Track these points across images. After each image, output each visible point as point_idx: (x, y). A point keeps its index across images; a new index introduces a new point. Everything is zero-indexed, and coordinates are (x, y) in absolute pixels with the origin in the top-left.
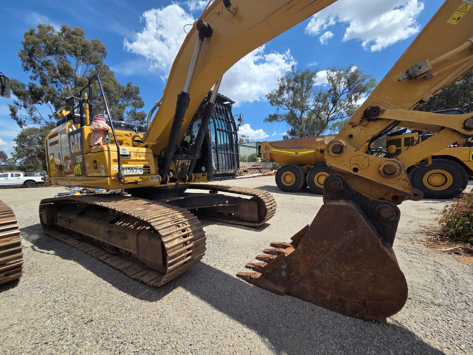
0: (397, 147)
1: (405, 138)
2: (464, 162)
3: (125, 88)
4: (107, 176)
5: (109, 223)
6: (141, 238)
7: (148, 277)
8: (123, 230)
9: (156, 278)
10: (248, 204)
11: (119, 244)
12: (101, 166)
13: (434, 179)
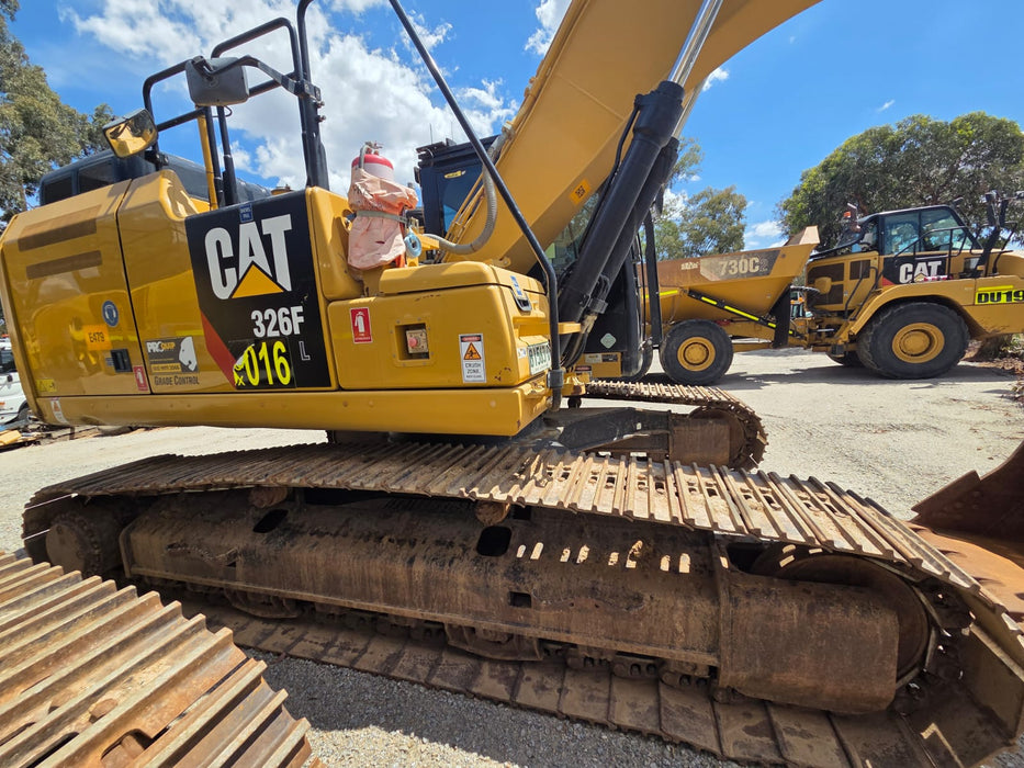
0: (833, 280)
1: (852, 263)
2: (965, 308)
3: (90, 121)
4: (501, 383)
5: (476, 553)
6: (757, 608)
7: (810, 746)
8: (601, 579)
9: (841, 742)
10: (699, 428)
11: (588, 633)
12: (464, 347)
13: (911, 342)
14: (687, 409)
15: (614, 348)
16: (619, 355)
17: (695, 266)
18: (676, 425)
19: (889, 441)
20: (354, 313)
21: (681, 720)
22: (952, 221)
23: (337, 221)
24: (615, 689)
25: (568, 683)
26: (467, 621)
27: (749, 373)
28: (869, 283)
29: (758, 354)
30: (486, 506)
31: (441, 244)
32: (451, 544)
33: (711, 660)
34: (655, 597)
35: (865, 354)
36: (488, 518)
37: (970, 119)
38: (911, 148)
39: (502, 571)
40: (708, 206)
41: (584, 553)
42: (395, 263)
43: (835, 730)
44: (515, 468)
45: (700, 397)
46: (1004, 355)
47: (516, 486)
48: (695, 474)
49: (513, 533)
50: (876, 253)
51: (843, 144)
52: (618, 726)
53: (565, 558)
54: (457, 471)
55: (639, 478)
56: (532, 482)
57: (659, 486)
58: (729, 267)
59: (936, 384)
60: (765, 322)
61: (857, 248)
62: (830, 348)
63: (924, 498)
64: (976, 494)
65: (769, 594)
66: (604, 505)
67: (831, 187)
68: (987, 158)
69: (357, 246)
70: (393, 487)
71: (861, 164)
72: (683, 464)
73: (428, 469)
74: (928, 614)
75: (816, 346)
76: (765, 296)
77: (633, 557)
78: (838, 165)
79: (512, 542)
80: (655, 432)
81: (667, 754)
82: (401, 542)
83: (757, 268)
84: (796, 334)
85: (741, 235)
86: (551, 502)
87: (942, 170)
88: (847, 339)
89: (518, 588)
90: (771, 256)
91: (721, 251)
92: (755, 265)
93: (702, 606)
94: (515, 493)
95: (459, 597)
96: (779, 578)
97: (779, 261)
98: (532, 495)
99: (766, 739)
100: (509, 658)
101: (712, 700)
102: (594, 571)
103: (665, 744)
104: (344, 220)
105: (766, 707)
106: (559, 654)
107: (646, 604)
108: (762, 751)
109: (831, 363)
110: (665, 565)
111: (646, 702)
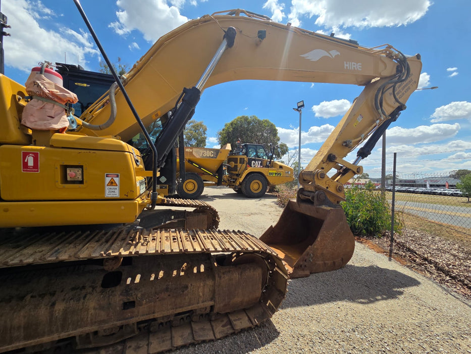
0: (235, 163)
1: (240, 158)
2: (266, 176)
4: (127, 197)
5: (101, 288)
6: (227, 278)
7: (241, 322)
8: (170, 283)
9: (249, 317)
10: (197, 217)
11: (164, 310)
12: (108, 180)
13: (255, 186)
14: (191, 209)
15: (165, 183)
16: (168, 186)
17: (191, 151)
18: (187, 216)
19: (251, 218)
20: (26, 154)
21: (201, 333)
22: (263, 150)
23: (14, 96)
24: (173, 333)
25: (151, 340)
26: (94, 328)
27: (209, 195)
28: (244, 165)
29: (211, 188)
30: (110, 261)
31: (83, 123)
32: (84, 287)
33: (212, 303)
34: (193, 284)
35: (243, 190)
36: (110, 267)
37: (266, 121)
38: (253, 125)
39: (119, 293)
40: (193, 127)
41: (161, 274)
42: (61, 131)
43: (247, 314)
44: (128, 239)
45: (189, 204)
46: (274, 191)
47: (133, 247)
48: (205, 233)
49: (123, 274)
50: (246, 156)
51: (236, 118)
52: (177, 347)
53: (152, 279)
54: (93, 244)
55: (185, 237)
56: (140, 244)
57: (193, 239)
58: (203, 153)
59: (260, 200)
60: (215, 176)
61: (241, 153)
62: (234, 187)
63: (261, 236)
64: (272, 232)
65: (229, 271)
66: (176, 249)
67: (233, 131)
68: (269, 133)
69: (32, 115)
70: (50, 259)
71: (241, 126)
72: (200, 230)
73: (72, 246)
74: (267, 267)
75: (230, 186)
76: (214, 166)
77: (183, 271)
78: (235, 124)
79: (123, 277)
80: (179, 219)
81: (196, 349)
82: (42, 296)
83: (213, 155)
84: (224, 181)
85: (205, 141)
86: (152, 251)
87: (260, 134)
88: (239, 184)
89: (128, 299)
90: (217, 151)
91: (198, 145)
92: (212, 154)
93: (210, 283)
94: (133, 250)
95: (89, 316)
96: (233, 265)
97: (219, 153)
98: (142, 250)
99: (229, 326)
100: (118, 341)
101: (210, 321)
102: (167, 281)
103: (195, 345)
104: (18, 96)
105: (228, 315)
106: (146, 328)
107: (189, 289)
108: (228, 331)
109: (234, 192)
110: (195, 271)
111: (187, 332)
